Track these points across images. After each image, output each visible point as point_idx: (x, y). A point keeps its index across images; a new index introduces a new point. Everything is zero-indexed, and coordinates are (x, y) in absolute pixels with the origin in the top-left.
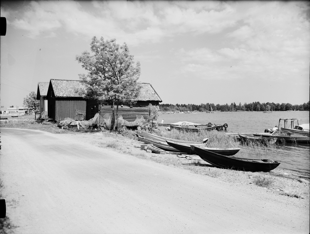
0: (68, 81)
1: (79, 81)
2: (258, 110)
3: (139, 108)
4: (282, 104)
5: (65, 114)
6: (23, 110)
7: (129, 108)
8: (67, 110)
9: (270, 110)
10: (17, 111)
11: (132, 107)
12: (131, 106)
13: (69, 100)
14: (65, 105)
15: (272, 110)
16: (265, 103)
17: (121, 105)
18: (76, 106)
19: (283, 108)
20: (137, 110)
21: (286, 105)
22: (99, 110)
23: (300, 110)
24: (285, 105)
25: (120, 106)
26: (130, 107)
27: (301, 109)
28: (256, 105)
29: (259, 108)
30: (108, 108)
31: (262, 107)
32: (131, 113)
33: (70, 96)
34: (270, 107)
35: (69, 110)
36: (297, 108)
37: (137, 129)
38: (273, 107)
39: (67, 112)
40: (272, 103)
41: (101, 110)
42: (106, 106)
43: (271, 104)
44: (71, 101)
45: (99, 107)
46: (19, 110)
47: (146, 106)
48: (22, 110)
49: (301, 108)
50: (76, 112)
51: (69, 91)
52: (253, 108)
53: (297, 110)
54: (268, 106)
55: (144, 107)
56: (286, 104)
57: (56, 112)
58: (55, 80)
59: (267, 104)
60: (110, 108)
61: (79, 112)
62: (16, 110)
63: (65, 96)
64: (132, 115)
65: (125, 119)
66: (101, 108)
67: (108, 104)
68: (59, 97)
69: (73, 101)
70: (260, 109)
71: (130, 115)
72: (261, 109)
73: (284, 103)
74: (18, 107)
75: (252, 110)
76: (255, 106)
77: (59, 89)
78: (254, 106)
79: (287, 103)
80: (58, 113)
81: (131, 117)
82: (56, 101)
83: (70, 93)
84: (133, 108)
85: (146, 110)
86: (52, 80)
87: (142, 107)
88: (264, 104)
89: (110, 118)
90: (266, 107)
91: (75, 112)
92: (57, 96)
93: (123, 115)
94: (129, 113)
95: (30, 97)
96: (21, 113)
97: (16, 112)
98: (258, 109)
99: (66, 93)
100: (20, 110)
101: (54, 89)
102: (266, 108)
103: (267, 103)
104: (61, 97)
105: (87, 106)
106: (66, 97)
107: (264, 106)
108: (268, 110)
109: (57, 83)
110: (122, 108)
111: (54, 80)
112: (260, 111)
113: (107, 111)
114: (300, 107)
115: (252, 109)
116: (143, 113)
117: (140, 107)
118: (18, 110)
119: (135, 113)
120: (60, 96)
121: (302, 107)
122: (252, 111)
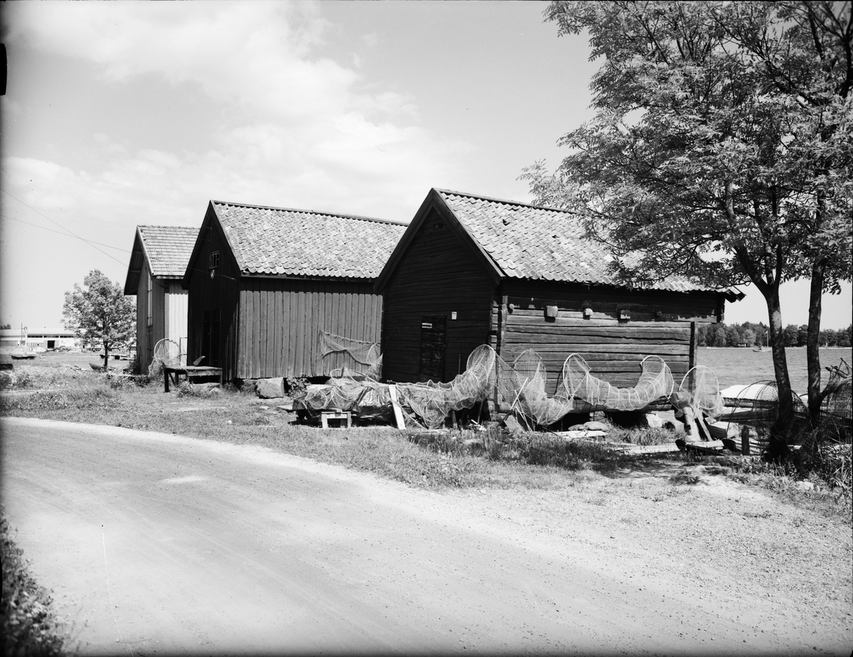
0: (281, 212)
1: (322, 214)
2: (718, 345)
3: (653, 323)
4: (788, 328)
5: (279, 351)
6: (41, 337)
7: (615, 322)
8: (287, 332)
9: (756, 344)
10: (23, 339)
11: (626, 321)
12: (622, 317)
13: (297, 292)
14: (280, 312)
15: (761, 343)
16: (741, 325)
17: (583, 310)
18: (322, 312)
19: (792, 338)
20: (645, 332)
21: (799, 331)
22: (494, 333)
23: (839, 345)
24: (795, 331)
25: (581, 315)
26: (621, 321)
27: (842, 341)
28: (715, 331)
29: (722, 337)
30: (531, 321)
31: (731, 336)
32: (621, 347)
33: (302, 274)
34: (755, 335)
35: (293, 333)
36: (829, 339)
37: (645, 424)
38: (763, 335)
39: (286, 340)
40: (758, 323)
41: (503, 333)
42: (522, 312)
43: (757, 328)
44: (301, 293)
45: (495, 318)
46: (29, 336)
47: (679, 319)
48: (37, 337)
49: (843, 338)
50: (322, 343)
51: (291, 251)
52: (705, 337)
53: (830, 345)
54: (749, 331)
55: (672, 320)
56: (798, 327)
57: (241, 340)
58: (230, 205)
59: (746, 325)
60: (539, 321)
61: (334, 343)
62: (19, 336)
63: (280, 270)
64: (624, 357)
65: (597, 374)
66: (503, 322)
67: (532, 303)
68: (256, 273)
69: (309, 294)
70: (725, 341)
71: (617, 356)
72: (727, 340)
73: (794, 325)
74: (26, 327)
75: (704, 343)
76: (712, 333)
77: (253, 244)
78: (709, 333)
79: (801, 325)
80: (249, 344)
81: (623, 365)
82: (243, 294)
83: (297, 260)
84: (630, 323)
85: (676, 332)
86: (217, 203)
87: (665, 321)
88: (737, 327)
89: (538, 369)
90: (744, 335)
91: (318, 342)
92: (247, 270)
93: (591, 358)
94: (613, 347)
95: (86, 289)
96: (33, 346)
97: (19, 343)
98: (719, 340)
99: (283, 260)
100: (33, 337)
101: (232, 242)
102: (741, 338)
103: (744, 323)
104: (264, 276)
105: (384, 315)
106: (285, 277)
107: (736, 332)
108: (750, 342)
109: (240, 218)
110: (585, 322)
111: (227, 206)
112: (726, 346)
113: (526, 335)
114: (838, 337)
115: (702, 341)
116: (665, 348)
117: (658, 319)
118: (24, 336)
119: (634, 346)
120: (260, 271)
121: (846, 337)
122: (703, 346)
